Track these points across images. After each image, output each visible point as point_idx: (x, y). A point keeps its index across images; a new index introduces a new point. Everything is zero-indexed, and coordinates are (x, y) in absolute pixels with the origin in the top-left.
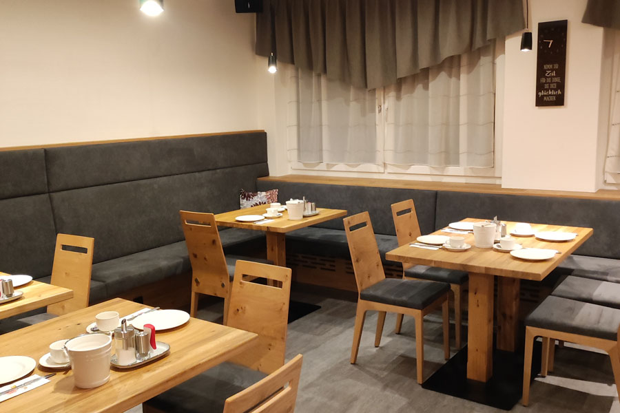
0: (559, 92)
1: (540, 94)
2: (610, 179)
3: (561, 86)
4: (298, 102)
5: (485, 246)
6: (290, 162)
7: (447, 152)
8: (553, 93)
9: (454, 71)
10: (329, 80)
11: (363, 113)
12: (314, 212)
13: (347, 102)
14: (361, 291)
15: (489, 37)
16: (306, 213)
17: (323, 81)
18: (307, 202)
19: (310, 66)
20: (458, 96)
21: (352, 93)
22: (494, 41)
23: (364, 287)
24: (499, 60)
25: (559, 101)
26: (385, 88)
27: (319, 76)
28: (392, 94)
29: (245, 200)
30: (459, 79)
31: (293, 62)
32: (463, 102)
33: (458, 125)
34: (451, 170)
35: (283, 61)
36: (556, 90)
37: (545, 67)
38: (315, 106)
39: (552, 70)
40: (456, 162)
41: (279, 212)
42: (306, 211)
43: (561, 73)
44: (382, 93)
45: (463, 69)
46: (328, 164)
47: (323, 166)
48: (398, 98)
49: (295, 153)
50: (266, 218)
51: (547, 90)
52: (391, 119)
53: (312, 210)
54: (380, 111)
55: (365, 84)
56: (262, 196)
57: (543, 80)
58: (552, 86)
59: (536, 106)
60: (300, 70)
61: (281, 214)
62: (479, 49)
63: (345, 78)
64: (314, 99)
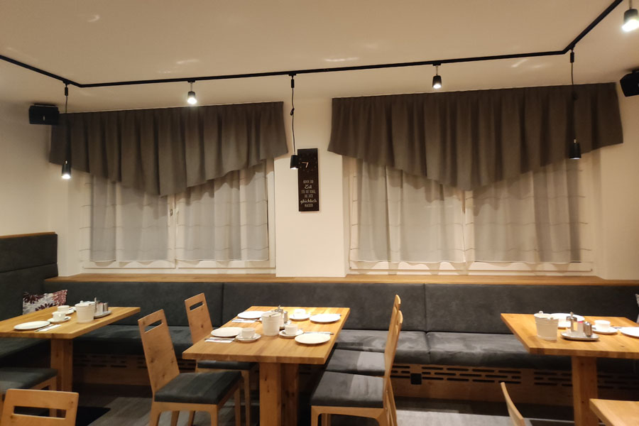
0: (315, 201)
1: (302, 202)
2: (354, 267)
3: (316, 196)
4: (92, 206)
5: (272, 334)
6: (82, 261)
7: (230, 248)
8: (311, 201)
9: (235, 183)
10: (124, 187)
11: (156, 215)
12: (106, 313)
13: (141, 206)
14: (156, 392)
15: (262, 157)
16: (98, 314)
17: (118, 188)
18: (99, 303)
19: (105, 174)
20: (238, 203)
21: (146, 199)
22: (265, 161)
23: (159, 387)
24: (270, 175)
25: (315, 208)
26: (176, 195)
27: (114, 183)
28: (182, 200)
29: (29, 303)
30: (239, 189)
31: (88, 170)
32: (243, 207)
33: (239, 226)
34: (235, 263)
35: (79, 169)
36: (313, 199)
37: (304, 182)
38: (109, 209)
39: (309, 184)
40: (239, 257)
41: (67, 315)
42: (98, 312)
43: (316, 186)
44: (173, 199)
45: (242, 182)
46: (121, 263)
47: (115, 265)
48: (188, 203)
49: (88, 253)
50: (51, 323)
51: (307, 199)
52: (182, 220)
53: (104, 310)
54: (171, 214)
55: (157, 190)
56: (49, 298)
57: (303, 191)
58: (310, 196)
59: (300, 211)
60: (95, 179)
61: (69, 318)
62: (254, 166)
63: (139, 186)
64: (108, 204)
